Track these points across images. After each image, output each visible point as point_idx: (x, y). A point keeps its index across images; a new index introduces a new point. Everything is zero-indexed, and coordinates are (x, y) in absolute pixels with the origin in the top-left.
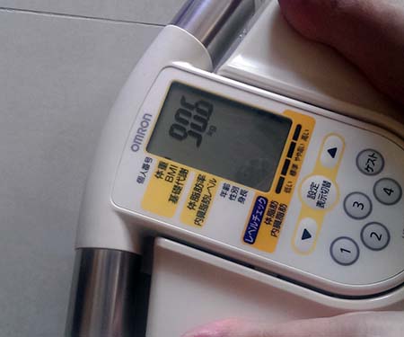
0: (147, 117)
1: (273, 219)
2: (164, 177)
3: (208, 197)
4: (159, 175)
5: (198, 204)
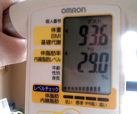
0: (84, 9)
1: (49, 98)
2: (53, 33)
3: (50, 60)
4: (53, 30)
5: (45, 56)
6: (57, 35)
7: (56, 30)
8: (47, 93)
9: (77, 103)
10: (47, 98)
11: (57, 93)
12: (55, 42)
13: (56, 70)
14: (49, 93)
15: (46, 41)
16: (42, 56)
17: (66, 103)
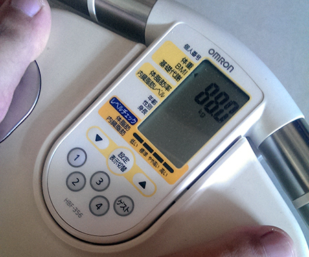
0: (231, 68)
1: (118, 123)
2: (182, 63)
3: (154, 87)
4: (185, 60)
5: (152, 78)
6: (183, 69)
7: (187, 63)
8: (121, 116)
9: (142, 151)
10: (116, 121)
11: (130, 125)
12: (175, 75)
13: (150, 102)
14: (123, 118)
15: (166, 65)
16: (150, 76)
17: (131, 142)
